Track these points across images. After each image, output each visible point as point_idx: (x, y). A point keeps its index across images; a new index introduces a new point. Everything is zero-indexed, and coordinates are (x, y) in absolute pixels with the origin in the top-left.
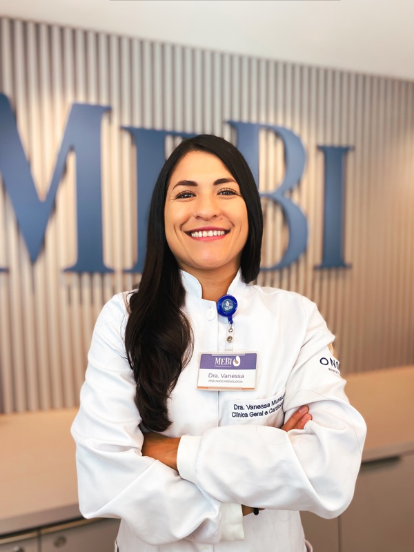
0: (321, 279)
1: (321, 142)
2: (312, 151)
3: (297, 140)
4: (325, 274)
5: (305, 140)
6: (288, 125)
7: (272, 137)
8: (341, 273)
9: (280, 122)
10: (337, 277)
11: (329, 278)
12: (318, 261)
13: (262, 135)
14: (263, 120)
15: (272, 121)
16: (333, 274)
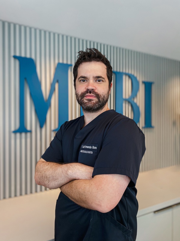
2: (141, 83)
5: (138, 78)
6: (133, 73)
15: (127, 72)
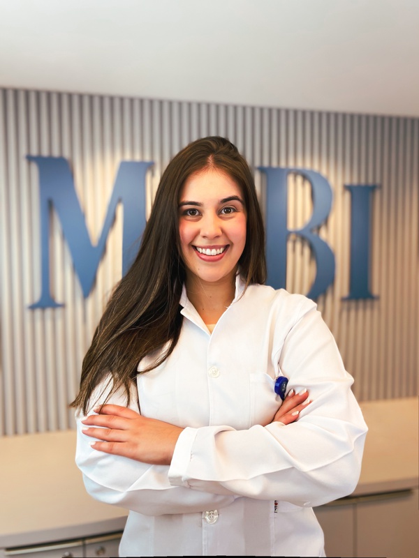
0: (349, 310)
1: (348, 182)
3: (325, 181)
4: (353, 304)
7: (299, 179)
8: (369, 304)
9: (308, 166)
10: (365, 309)
11: (357, 309)
12: (346, 293)
13: (291, 178)
14: (291, 165)
16: (361, 304)
